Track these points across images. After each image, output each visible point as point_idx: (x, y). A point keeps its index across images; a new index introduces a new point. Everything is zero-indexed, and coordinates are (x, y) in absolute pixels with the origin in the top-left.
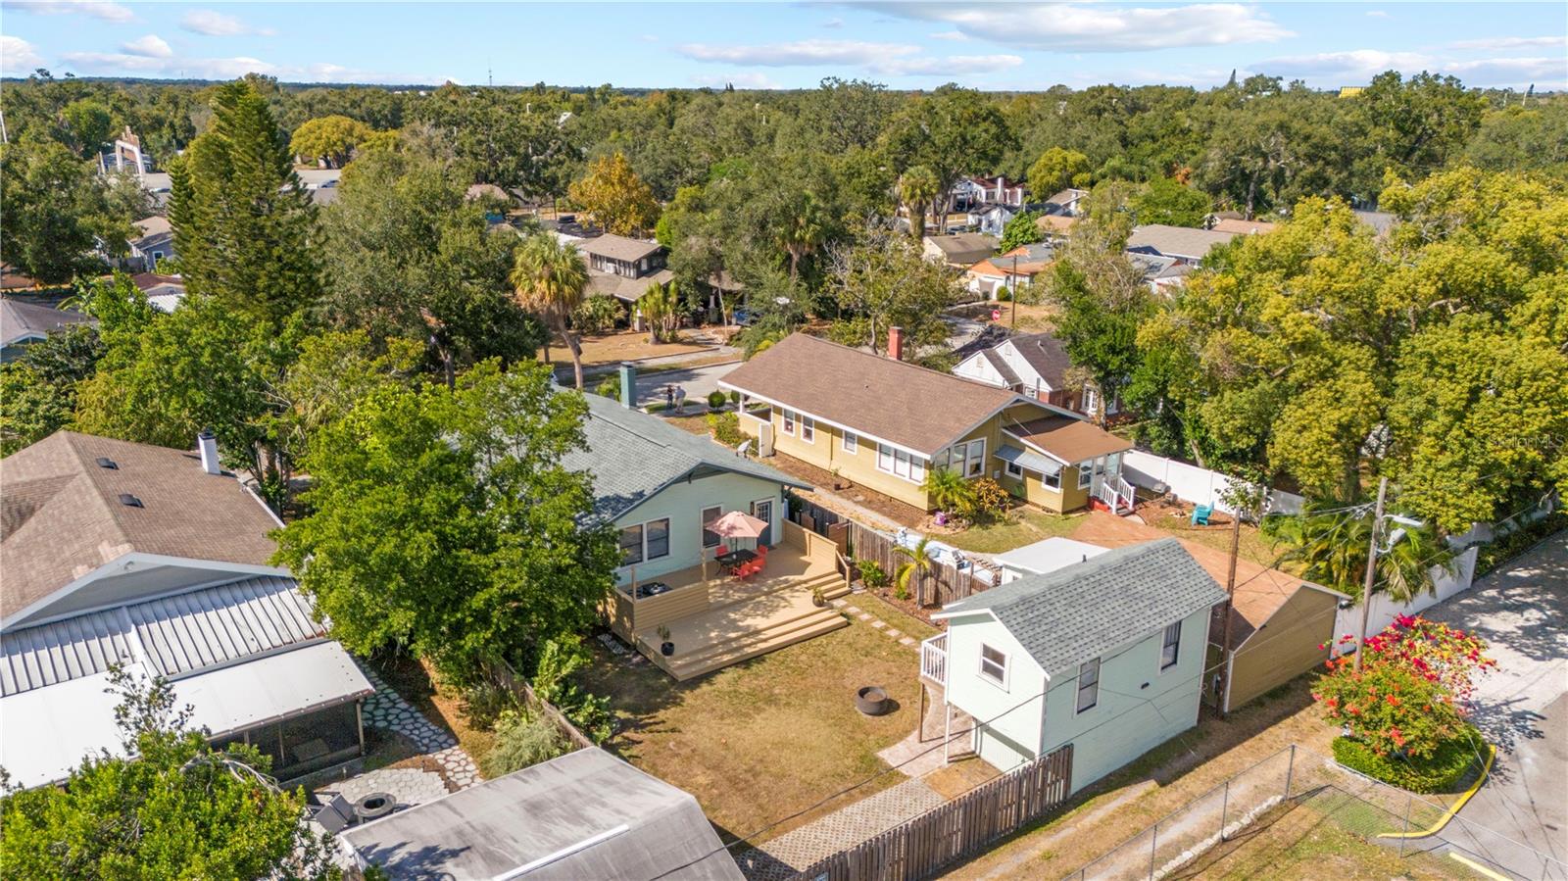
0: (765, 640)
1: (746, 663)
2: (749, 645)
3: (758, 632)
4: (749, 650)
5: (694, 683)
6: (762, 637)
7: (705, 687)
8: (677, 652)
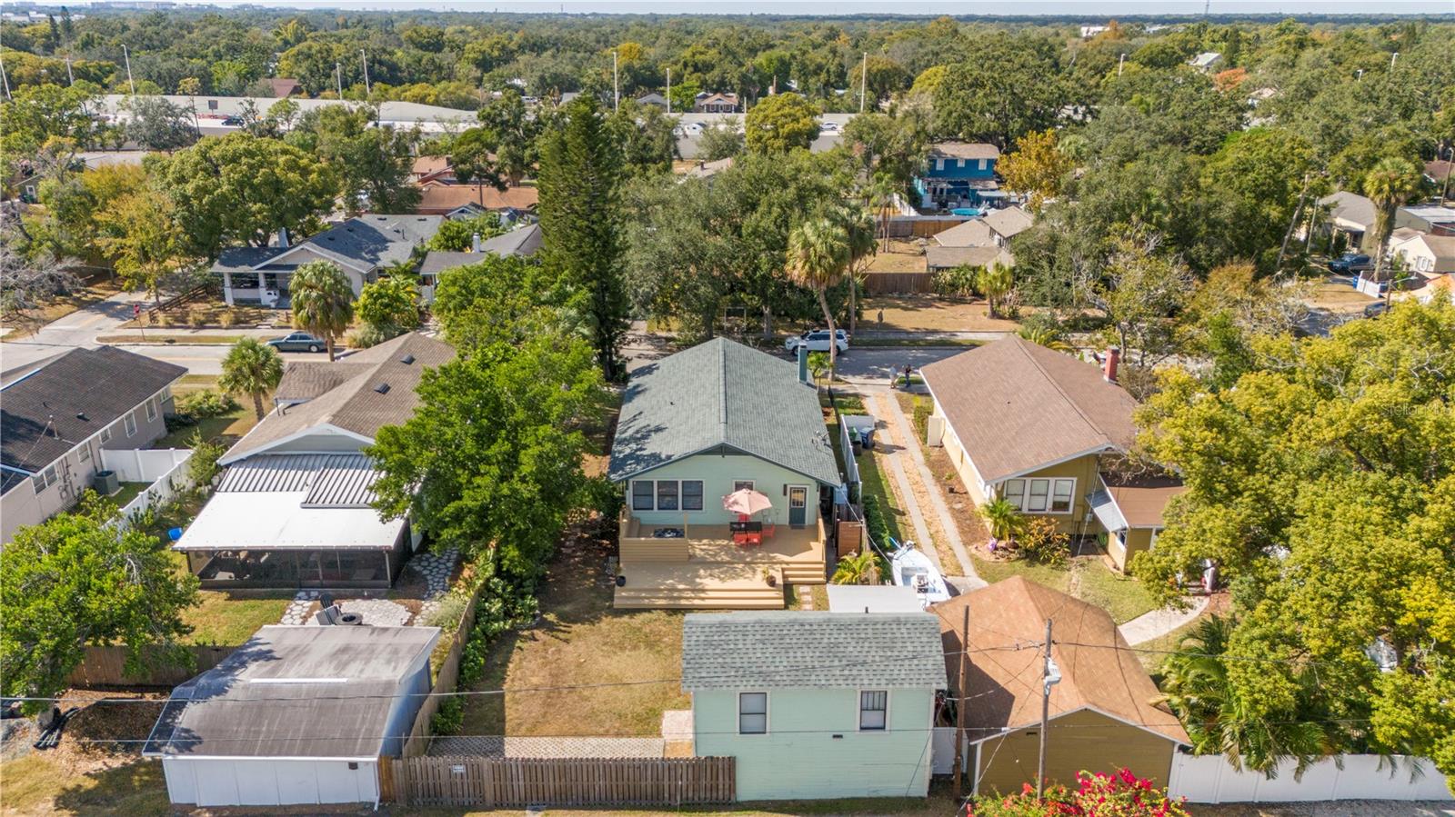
0: (703, 599)
1: (674, 611)
2: (687, 598)
3: (703, 591)
4: (683, 602)
5: (619, 613)
6: (703, 595)
7: (626, 618)
8: (627, 586)
